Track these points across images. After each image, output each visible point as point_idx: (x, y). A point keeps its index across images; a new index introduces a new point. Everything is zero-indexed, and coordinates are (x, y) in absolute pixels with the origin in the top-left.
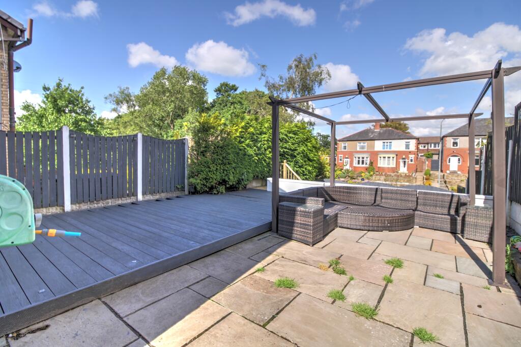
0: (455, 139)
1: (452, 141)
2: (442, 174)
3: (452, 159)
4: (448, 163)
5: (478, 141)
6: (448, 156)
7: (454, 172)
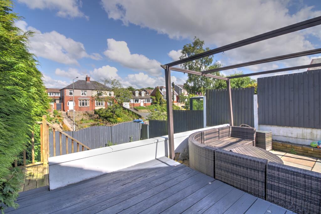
0: (71, 91)
1: (69, 92)
2: (65, 112)
3: (70, 102)
4: (68, 106)
5: (82, 92)
6: (68, 101)
7: (72, 111)
